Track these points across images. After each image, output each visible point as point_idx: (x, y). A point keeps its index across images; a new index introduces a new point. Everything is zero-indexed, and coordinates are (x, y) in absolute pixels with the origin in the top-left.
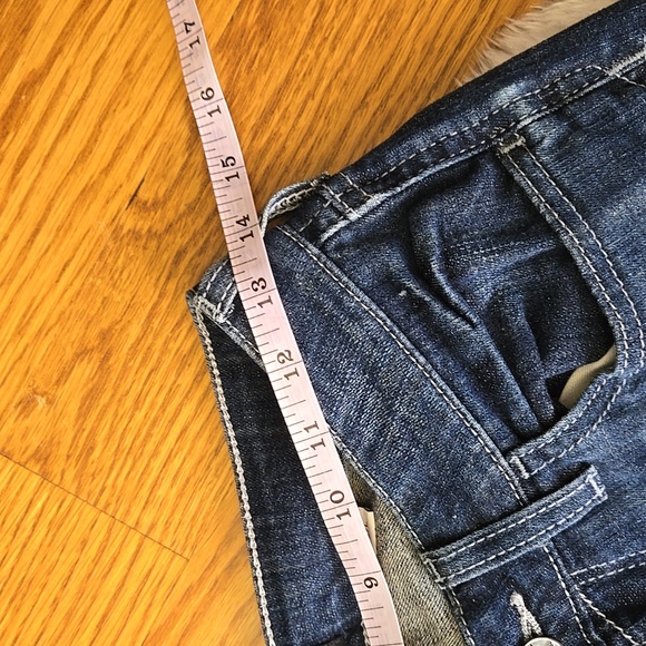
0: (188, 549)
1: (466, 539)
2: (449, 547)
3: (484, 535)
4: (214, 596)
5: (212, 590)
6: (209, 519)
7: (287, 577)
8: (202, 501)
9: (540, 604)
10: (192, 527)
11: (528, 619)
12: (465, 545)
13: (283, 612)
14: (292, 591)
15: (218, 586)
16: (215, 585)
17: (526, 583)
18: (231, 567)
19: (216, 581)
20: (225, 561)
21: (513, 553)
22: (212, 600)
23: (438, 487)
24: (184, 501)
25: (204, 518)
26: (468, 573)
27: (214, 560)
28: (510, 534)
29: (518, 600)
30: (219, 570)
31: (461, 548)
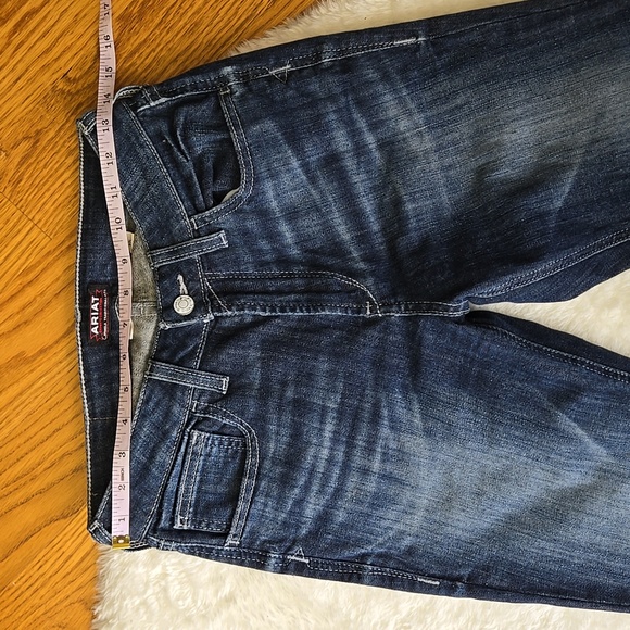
0: (53, 235)
1: (165, 248)
2: (158, 250)
3: (173, 248)
4: (59, 258)
5: (59, 255)
6: (65, 224)
8: (64, 215)
9: (189, 281)
10: (57, 225)
11: (183, 286)
12: (165, 250)
14: (91, 258)
16: (61, 253)
17: (185, 271)
18: (69, 247)
19: (62, 251)
20: (67, 244)
21: (182, 257)
24: (56, 213)
25: (63, 223)
26: (163, 262)
28: (183, 249)
29: (180, 278)
30: (64, 247)
31: (163, 251)
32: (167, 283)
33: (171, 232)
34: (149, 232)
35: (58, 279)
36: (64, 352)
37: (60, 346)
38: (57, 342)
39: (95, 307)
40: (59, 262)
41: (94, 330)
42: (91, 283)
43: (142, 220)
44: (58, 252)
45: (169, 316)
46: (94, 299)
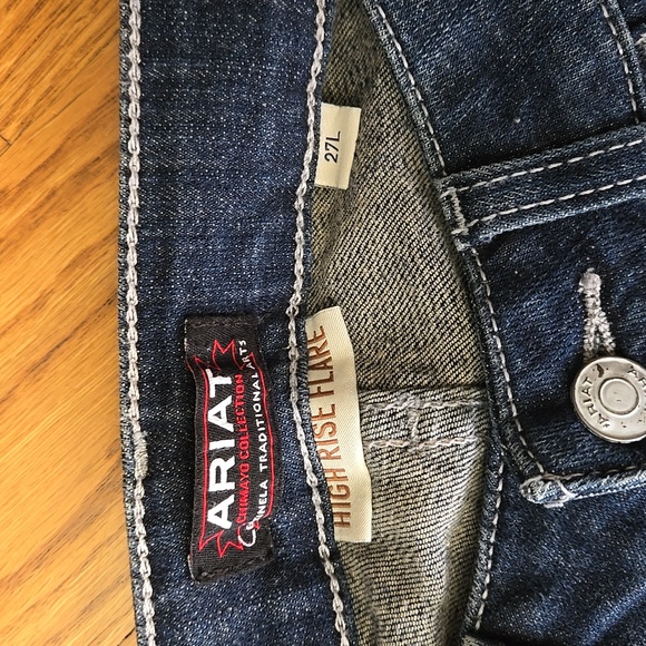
0: (14, 126)
1: (529, 160)
2: (498, 166)
3: (563, 158)
4: (43, 218)
5: (41, 206)
6: (64, 81)
7: (189, 179)
8: (57, 47)
9: (628, 298)
10: (30, 87)
11: (598, 321)
12: (527, 167)
13: (166, 242)
15: (54, 202)
16: (48, 198)
17: (615, 254)
18: (83, 175)
19: (53, 193)
20: (75, 162)
21: (609, 195)
22: (37, 224)
23: (502, 64)
24: (25, 38)
25: (55, 78)
26: (521, 215)
27: (58, 155)
28: (610, 161)
29: (592, 285)
30: (59, 177)
31: (518, 171)
32: (535, 307)
33: (549, 91)
34: (449, 93)
35: (39, 305)
36: (68, 601)
37: (52, 576)
38: (41, 560)
39: (218, 415)
40: (44, 233)
41: (218, 517)
42: (190, 313)
43: (421, 41)
44: (36, 196)
45: (567, 447)
46: (215, 381)
